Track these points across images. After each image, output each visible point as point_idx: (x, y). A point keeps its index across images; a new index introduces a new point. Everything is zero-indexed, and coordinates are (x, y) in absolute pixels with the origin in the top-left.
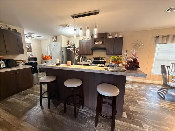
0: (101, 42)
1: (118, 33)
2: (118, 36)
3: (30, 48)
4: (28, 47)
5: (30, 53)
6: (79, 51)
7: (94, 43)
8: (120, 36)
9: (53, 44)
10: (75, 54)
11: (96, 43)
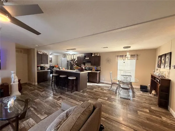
0: (88, 58)
1: (97, 53)
2: (97, 55)
3: (51, 60)
4: (50, 60)
5: (51, 63)
6: (77, 62)
7: (85, 58)
8: (98, 55)
9: (63, 59)
10: (74, 65)
11: (86, 58)
